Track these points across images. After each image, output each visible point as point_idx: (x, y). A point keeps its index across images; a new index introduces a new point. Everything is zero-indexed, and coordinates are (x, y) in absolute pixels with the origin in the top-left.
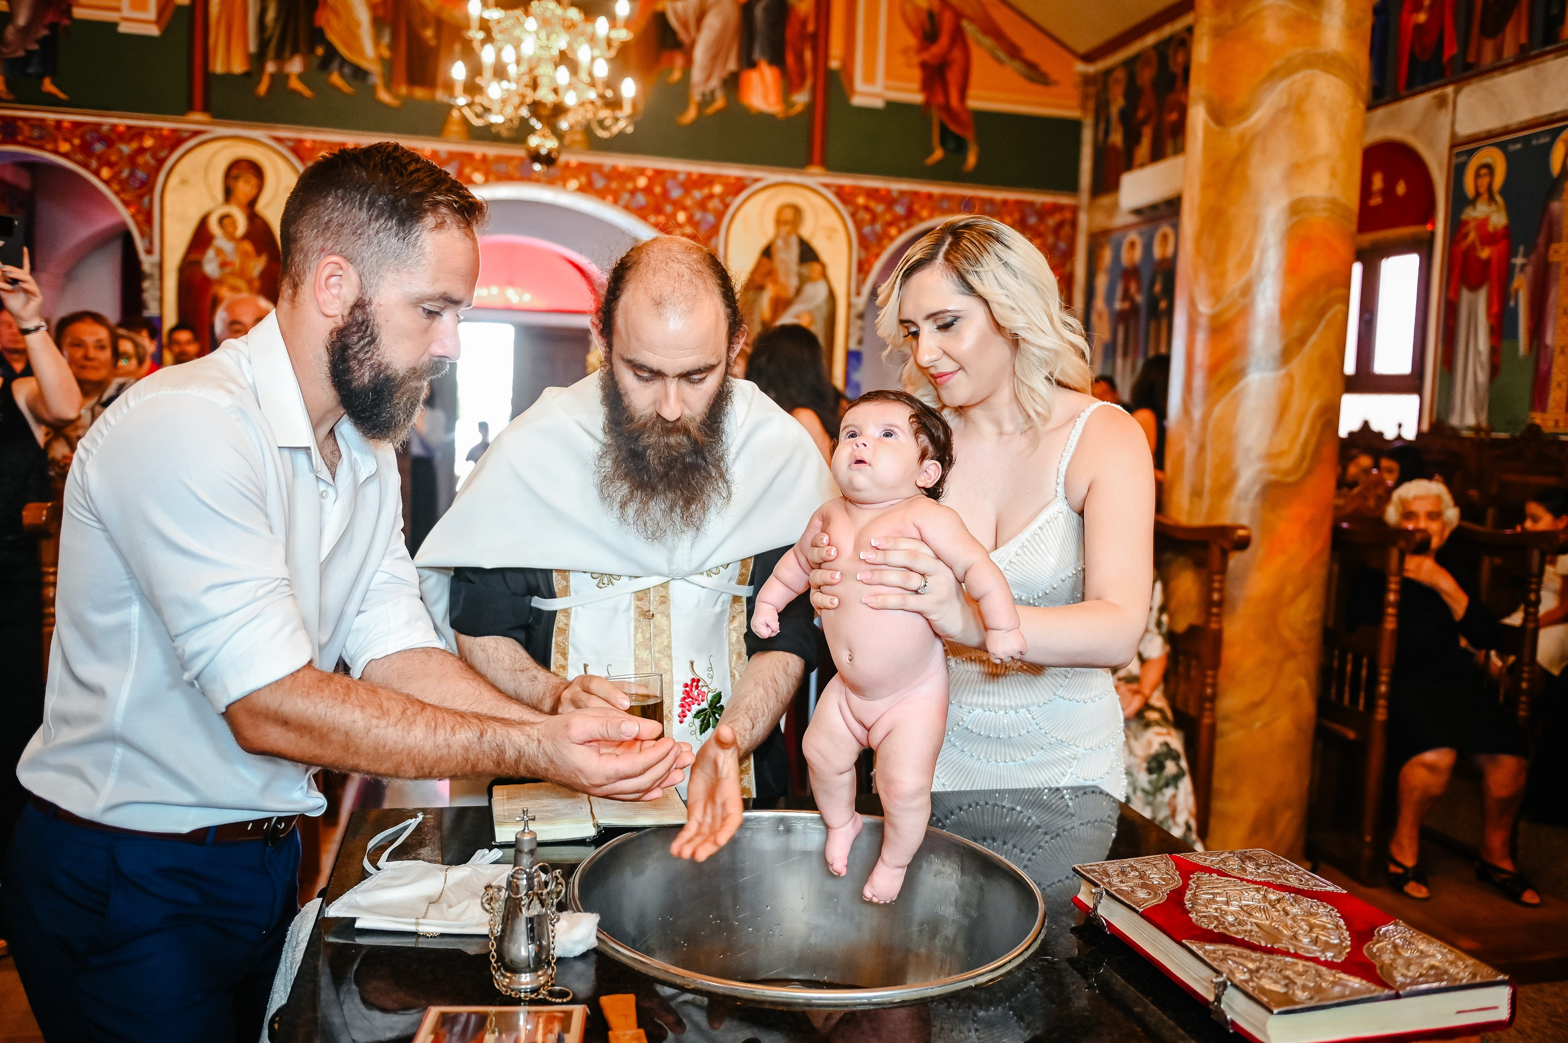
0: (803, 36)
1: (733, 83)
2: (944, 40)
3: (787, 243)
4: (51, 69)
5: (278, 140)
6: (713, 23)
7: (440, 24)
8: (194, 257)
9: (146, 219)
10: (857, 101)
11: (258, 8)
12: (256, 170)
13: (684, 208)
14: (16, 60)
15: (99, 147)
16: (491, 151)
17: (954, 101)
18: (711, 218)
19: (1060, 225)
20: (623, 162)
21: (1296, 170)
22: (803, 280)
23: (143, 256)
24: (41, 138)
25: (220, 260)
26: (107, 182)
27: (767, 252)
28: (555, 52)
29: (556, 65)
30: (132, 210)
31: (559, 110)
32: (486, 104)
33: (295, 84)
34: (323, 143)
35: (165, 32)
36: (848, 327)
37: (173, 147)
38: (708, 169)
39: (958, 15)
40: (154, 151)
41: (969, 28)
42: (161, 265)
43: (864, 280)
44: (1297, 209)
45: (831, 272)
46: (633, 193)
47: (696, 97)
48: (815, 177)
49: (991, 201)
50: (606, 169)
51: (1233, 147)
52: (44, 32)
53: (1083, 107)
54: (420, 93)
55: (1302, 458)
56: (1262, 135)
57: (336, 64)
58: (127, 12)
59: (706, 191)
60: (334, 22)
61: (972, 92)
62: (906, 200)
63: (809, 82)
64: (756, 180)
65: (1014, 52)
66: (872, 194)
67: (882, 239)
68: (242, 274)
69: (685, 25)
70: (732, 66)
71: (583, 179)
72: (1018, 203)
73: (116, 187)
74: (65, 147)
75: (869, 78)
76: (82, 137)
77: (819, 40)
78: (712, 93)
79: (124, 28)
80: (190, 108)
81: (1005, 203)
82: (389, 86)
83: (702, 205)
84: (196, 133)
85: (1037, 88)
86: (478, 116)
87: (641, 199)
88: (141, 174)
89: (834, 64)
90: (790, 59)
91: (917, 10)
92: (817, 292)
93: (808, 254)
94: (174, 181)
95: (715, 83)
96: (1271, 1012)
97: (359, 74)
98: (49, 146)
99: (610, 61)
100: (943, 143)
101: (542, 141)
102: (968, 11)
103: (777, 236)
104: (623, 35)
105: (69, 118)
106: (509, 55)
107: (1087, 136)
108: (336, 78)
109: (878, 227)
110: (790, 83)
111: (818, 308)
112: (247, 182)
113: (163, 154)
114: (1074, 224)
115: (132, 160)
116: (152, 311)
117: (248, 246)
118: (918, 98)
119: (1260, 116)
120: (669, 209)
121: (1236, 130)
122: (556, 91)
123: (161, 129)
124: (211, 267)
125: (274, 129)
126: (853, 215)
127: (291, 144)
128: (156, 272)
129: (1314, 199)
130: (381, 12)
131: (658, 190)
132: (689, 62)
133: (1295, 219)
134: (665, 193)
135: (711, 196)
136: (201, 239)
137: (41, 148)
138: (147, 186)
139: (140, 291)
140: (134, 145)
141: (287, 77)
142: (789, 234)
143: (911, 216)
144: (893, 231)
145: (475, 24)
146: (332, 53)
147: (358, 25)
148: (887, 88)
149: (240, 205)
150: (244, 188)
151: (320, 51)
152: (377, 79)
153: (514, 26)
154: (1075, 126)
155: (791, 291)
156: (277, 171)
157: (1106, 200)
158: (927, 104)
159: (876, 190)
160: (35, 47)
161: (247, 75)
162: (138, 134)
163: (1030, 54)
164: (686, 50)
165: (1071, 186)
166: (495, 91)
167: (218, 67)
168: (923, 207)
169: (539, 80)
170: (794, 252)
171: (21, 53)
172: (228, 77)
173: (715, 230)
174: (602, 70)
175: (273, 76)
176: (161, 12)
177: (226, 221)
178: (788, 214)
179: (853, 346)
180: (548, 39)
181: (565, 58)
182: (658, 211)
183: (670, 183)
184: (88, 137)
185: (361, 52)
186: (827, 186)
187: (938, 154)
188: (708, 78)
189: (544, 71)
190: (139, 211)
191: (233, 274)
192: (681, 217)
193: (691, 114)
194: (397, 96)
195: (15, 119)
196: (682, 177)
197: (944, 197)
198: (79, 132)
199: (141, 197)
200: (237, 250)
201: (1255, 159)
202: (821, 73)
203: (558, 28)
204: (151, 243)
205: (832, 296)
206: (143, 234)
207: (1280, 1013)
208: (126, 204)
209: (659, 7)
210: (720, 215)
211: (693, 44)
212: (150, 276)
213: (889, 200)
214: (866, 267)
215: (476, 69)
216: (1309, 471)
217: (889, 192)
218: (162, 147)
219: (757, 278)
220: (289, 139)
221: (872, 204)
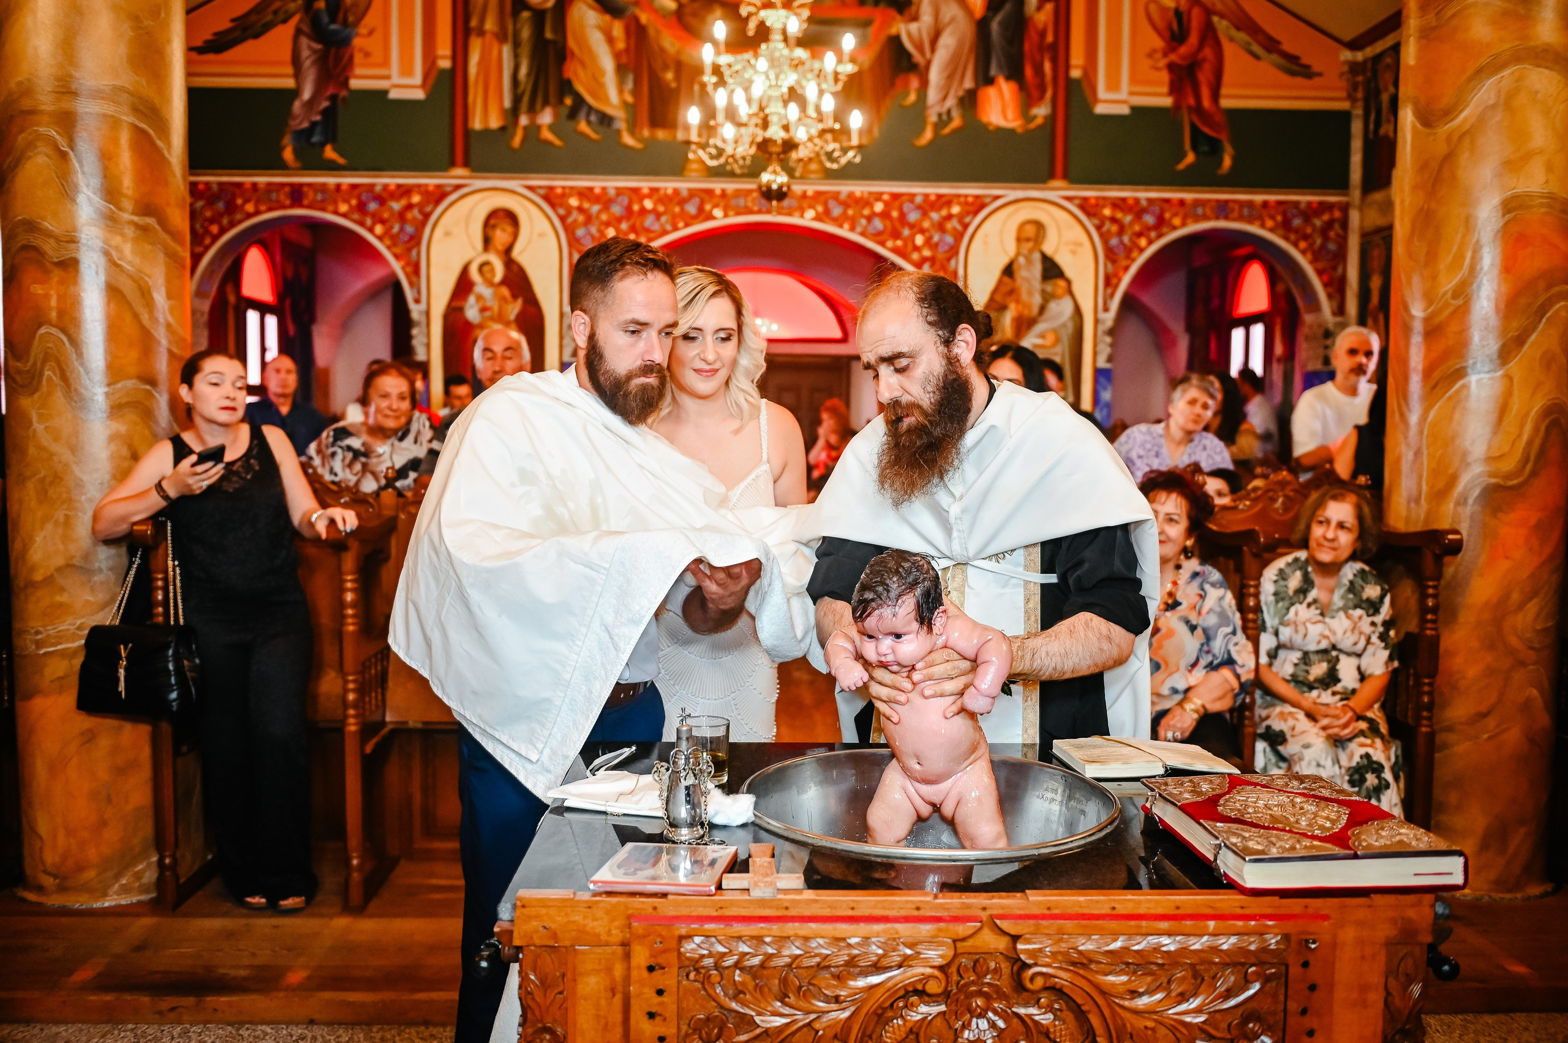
0: (1042, 48)
1: (970, 101)
2: (1193, 39)
3: (1029, 261)
4: (331, 137)
5: (531, 188)
6: (948, 42)
7: (679, 66)
8: (456, 304)
9: (414, 270)
10: (1100, 109)
11: (512, 64)
12: (512, 218)
13: (922, 231)
14: (303, 131)
15: (373, 206)
16: (731, 186)
17: (1206, 103)
18: (949, 239)
19: (1329, 225)
20: (860, 188)
21: (1511, 166)
22: (1047, 298)
23: (412, 306)
24: (323, 201)
25: (481, 304)
26: (380, 238)
27: (1009, 271)
28: (785, 90)
29: (785, 103)
30: (402, 263)
31: (790, 145)
32: (720, 144)
33: (547, 135)
34: (572, 188)
35: (430, 96)
36: (1095, 345)
37: (438, 202)
38: (945, 190)
39: (1208, 12)
40: (421, 206)
41: (1221, 25)
42: (428, 313)
43: (1112, 295)
44: (1511, 206)
45: (1076, 288)
46: (869, 219)
47: (933, 118)
48: (1057, 190)
49: (1250, 204)
50: (843, 197)
51: (1442, 148)
52: (325, 104)
53: (1351, 97)
54: (661, 134)
55: (1525, 460)
56: (1469, 134)
57: (582, 115)
58: (396, 79)
59: (944, 212)
60: (581, 73)
61: (1224, 91)
62: (1157, 209)
63: (1049, 94)
64: (997, 198)
65: (1271, 45)
66: (1119, 204)
67: (1130, 251)
68: (500, 318)
69: (920, 48)
70: (968, 84)
71: (820, 209)
72: (1280, 203)
73: (388, 242)
74: (344, 208)
75: (1113, 85)
76: (359, 198)
77: (1059, 51)
78: (949, 112)
79: (394, 95)
80: (453, 164)
81: (1265, 204)
82: (633, 130)
83: (941, 227)
84: (458, 187)
85: (1299, 80)
86: (712, 157)
87: (878, 224)
88: (409, 229)
89: (1075, 73)
90: (1029, 72)
91: (1163, 9)
92: (1062, 309)
93: (1052, 270)
94: (439, 232)
95: (951, 102)
96: (1244, 859)
97: (605, 120)
98: (331, 208)
99: (835, 94)
100: (1195, 147)
101: (773, 177)
102: (1219, 6)
103: (1018, 254)
104: (849, 68)
105: (347, 180)
106: (739, 98)
107: (1357, 127)
108: (583, 126)
109: (1126, 239)
110: (1028, 97)
111: (1064, 325)
112: (503, 230)
113: (428, 209)
114: (1345, 224)
115: (401, 216)
116: (421, 356)
117: (505, 291)
118: (1167, 102)
119: (1466, 115)
120: (906, 232)
121: (1444, 130)
122: (786, 128)
123: (427, 185)
124: (472, 313)
125: (526, 179)
126: (1098, 228)
127: (542, 192)
128: (423, 319)
129: (1529, 196)
130: (624, 60)
131: (895, 214)
132: (924, 83)
133: (1508, 217)
134: (903, 216)
135: (950, 217)
136: (463, 286)
137: (323, 209)
138: (415, 240)
139: (409, 337)
140: (403, 202)
141: (539, 128)
142: (1031, 251)
143: (1161, 224)
144: (1143, 242)
145: (708, 69)
146: (579, 101)
147: (603, 73)
148: (1131, 93)
149: (498, 252)
150: (501, 236)
151: (568, 101)
152: (621, 125)
153: (744, 68)
154: (1344, 118)
155: (1035, 310)
156: (531, 220)
157: (1378, 196)
158: (1177, 106)
159: (1124, 200)
160: (318, 118)
161: (503, 129)
162: (405, 191)
163: (1288, 47)
164: (922, 72)
165: (1341, 184)
166: (728, 131)
167: (477, 124)
168: (1175, 215)
169: (769, 118)
170: (1037, 269)
171: (305, 125)
172: (486, 132)
173: (954, 251)
174: (829, 104)
175: (525, 128)
176: (426, 77)
177: (486, 269)
178: (1030, 231)
179: (1102, 363)
180: (777, 77)
181: (794, 95)
182: (896, 235)
183: (907, 207)
184: (364, 198)
185: (606, 100)
186: (1069, 199)
187: (1190, 158)
188: (945, 98)
189: (774, 109)
190: (408, 264)
191: (492, 319)
192: (919, 240)
193: (928, 135)
194: (640, 140)
195: (301, 185)
196: (919, 200)
197: (1197, 203)
198: (356, 192)
199: (409, 250)
200: (495, 295)
201: (1464, 157)
202: (1061, 83)
203: (786, 68)
204: (419, 292)
205: (1078, 312)
206: (411, 284)
207: (1251, 861)
208: (397, 257)
209: (893, 31)
210: (959, 236)
211: (929, 63)
212: (418, 324)
213: (1137, 209)
214: (1114, 281)
215: (710, 113)
216: (1534, 474)
217: (1137, 201)
218: (428, 203)
219: (998, 298)
220: (540, 187)
221: (1119, 215)
